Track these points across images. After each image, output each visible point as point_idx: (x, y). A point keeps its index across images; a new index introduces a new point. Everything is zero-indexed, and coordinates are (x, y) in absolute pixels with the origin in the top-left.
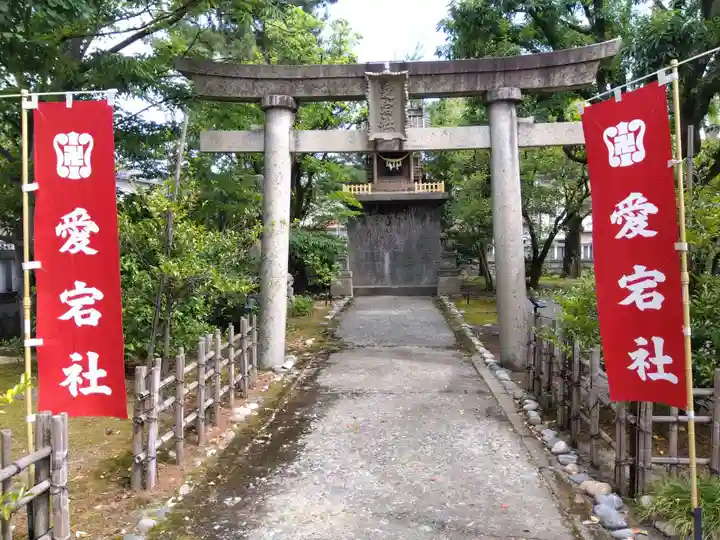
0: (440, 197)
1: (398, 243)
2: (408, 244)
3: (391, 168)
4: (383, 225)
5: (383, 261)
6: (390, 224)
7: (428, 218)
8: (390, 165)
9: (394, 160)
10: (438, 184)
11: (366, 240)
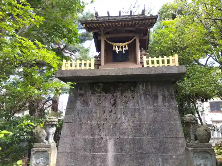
0: (175, 71)
1: (125, 125)
2: (137, 129)
3: (117, 51)
4: (107, 105)
5: (106, 152)
6: (114, 104)
7: (160, 98)
8: (117, 49)
9: (121, 44)
10: (171, 58)
11: (86, 123)
